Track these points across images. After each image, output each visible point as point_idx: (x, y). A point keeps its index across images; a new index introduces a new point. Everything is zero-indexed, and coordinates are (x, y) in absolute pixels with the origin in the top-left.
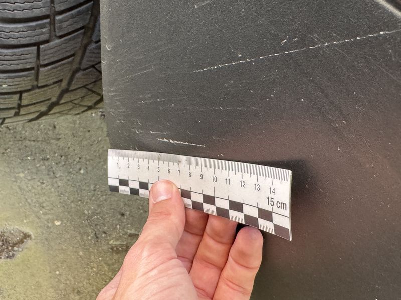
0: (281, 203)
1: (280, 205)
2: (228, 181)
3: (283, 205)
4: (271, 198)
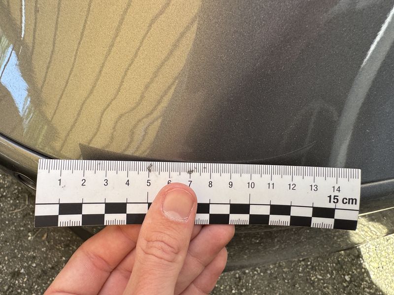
0: (349, 199)
1: (347, 201)
2: (271, 186)
3: (352, 201)
4: (335, 196)
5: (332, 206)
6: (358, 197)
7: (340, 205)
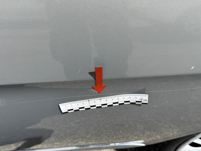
5: (141, 101)
6: (147, 99)
7: (143, 101)
